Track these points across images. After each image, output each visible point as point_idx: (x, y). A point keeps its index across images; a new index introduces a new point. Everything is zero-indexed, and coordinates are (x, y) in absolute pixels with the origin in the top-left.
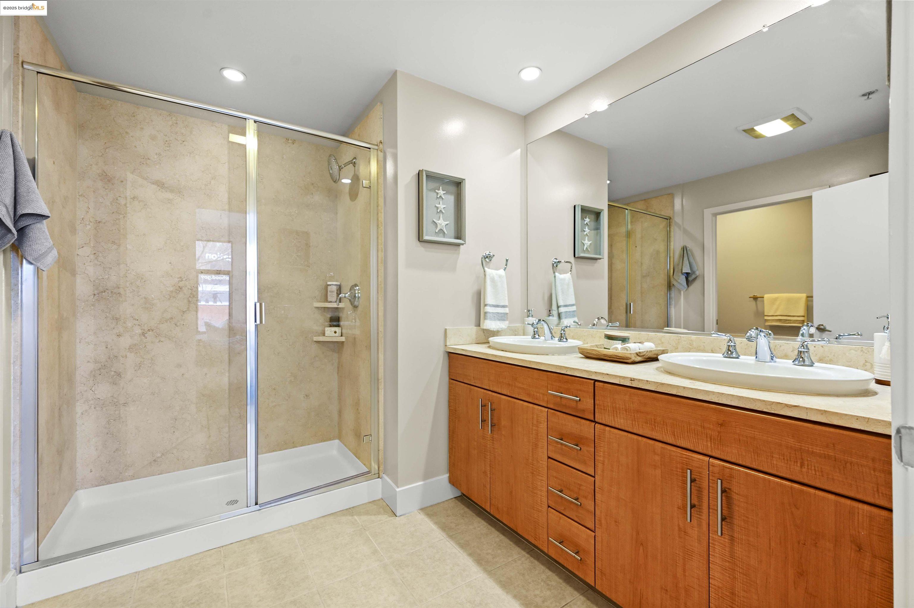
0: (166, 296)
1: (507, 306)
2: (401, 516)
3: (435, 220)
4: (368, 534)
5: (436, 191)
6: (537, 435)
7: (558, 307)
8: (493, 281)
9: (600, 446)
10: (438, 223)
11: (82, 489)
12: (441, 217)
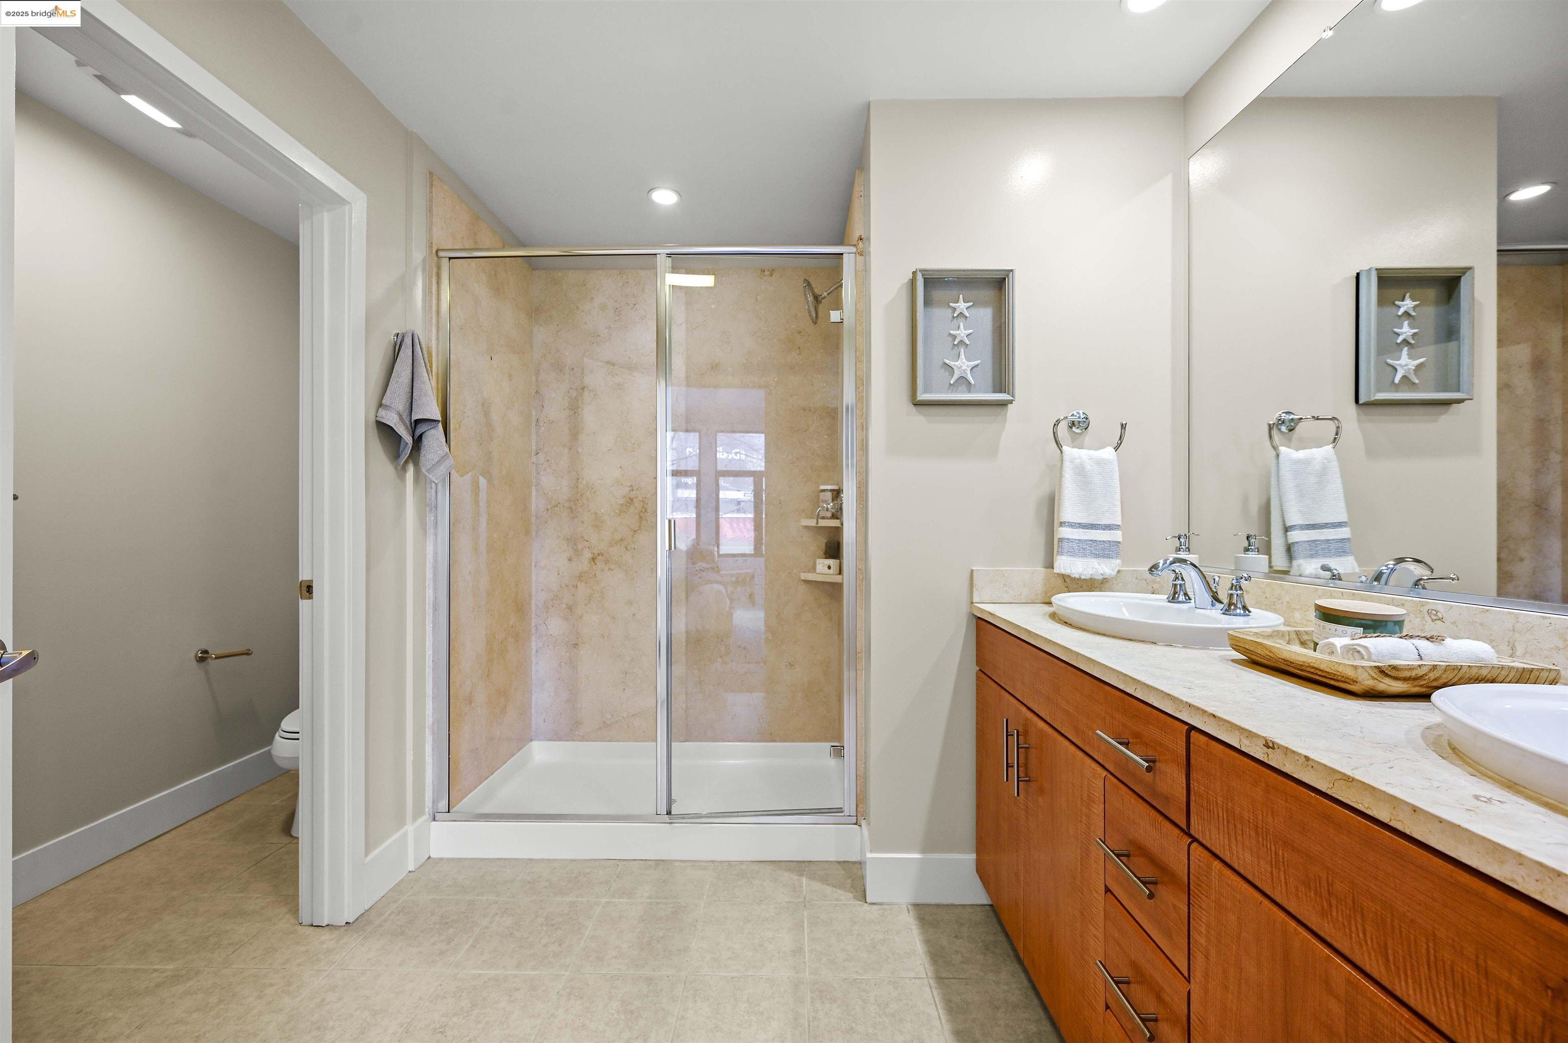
0: (616, 511)
1: (1118, 525)
2: (874, 904)
3: (947, 361)
4: (805, 914)
5: (951, 304)
6: (1089, 828)
7: (1287, 529)
8: (1080, 471)
9: (1201, 907)
10: (955, 365)
11: (536, 740)
12: (962, 353)
